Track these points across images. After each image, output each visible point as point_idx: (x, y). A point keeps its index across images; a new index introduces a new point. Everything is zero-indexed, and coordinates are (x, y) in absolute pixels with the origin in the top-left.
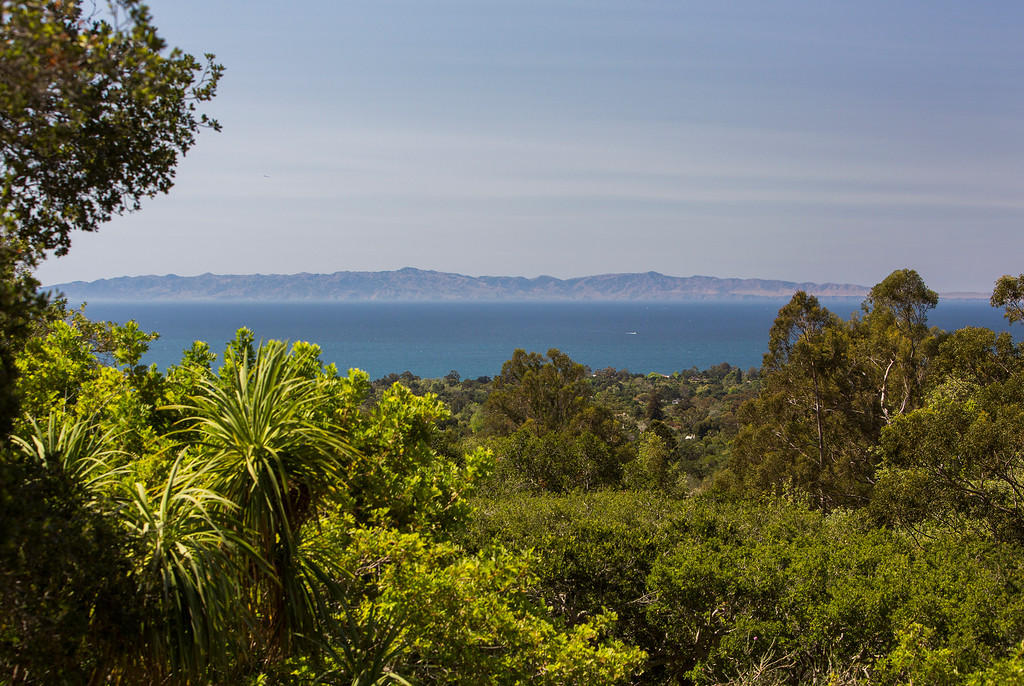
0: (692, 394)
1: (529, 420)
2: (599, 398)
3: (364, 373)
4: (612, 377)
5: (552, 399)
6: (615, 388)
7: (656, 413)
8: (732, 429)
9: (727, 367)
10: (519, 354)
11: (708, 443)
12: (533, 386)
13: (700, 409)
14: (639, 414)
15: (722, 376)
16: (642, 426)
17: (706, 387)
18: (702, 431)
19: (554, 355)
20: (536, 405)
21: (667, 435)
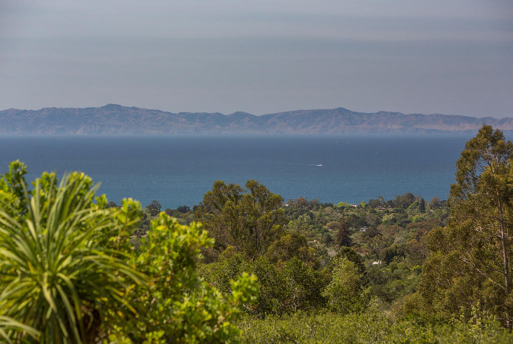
0: (378, 222)
1: (229, 247)
2: (292, 227)
3: (137, 203)
4: (304, 207)
5: (251, 228)
6: (306, 217)
7: (345, 240)
8: (417, 255)
9: (411, 197)
10: (219, 185)
11: (394, 268)
12: (233, 216)
13: (386, 236)
14: (329, 241)
15: (406, 206)
16: (332, 253)
17: (391, 216)
18: (389, 257)
19: (252, 186)
20: (236, 234)
21: (357, 261)
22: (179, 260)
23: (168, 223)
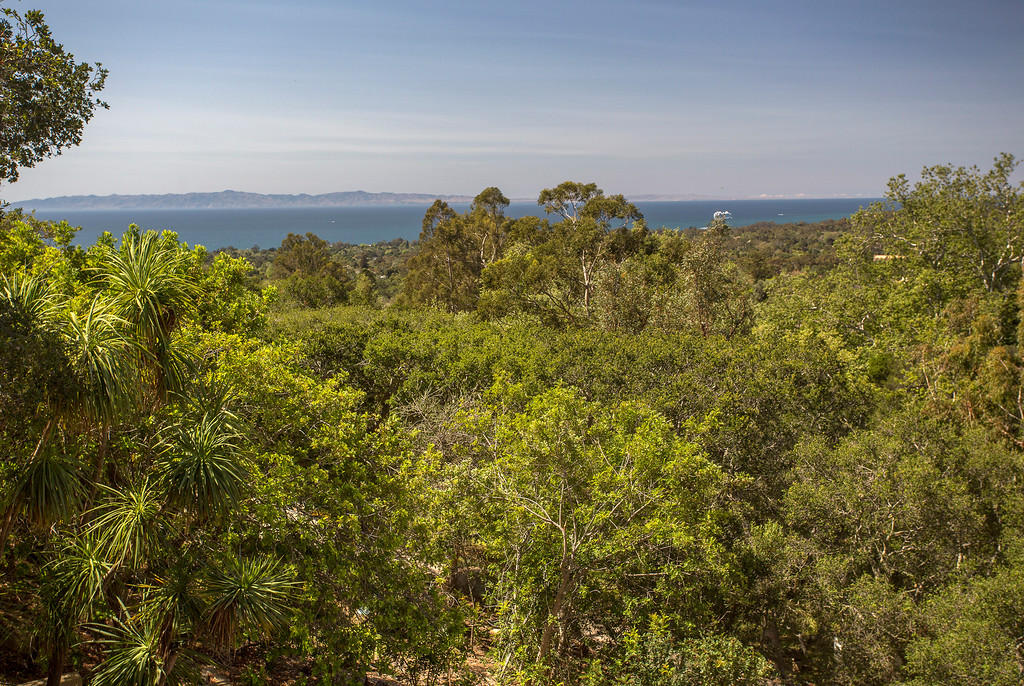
0: (383, 254)
1: (297, 270)
2: (334, 258)
3: (203, 247)
4: (341, 247)
5: (309, 259)
6: (343, 253)
7: (365, 265)
8: (405, 273)
9: (401, 240)
10: (290, 235)
11: (392, 280)
12: (299, 252)
13: (387, 261)
14: (356, 265)
15: (398, 245)
16: (358, 272)
17: (390, 251)
18: (389, 273)
19: (309, 236)
20: (301, 262)
21: (371, 276)
22: (233, 280)
23: (226, 258)
